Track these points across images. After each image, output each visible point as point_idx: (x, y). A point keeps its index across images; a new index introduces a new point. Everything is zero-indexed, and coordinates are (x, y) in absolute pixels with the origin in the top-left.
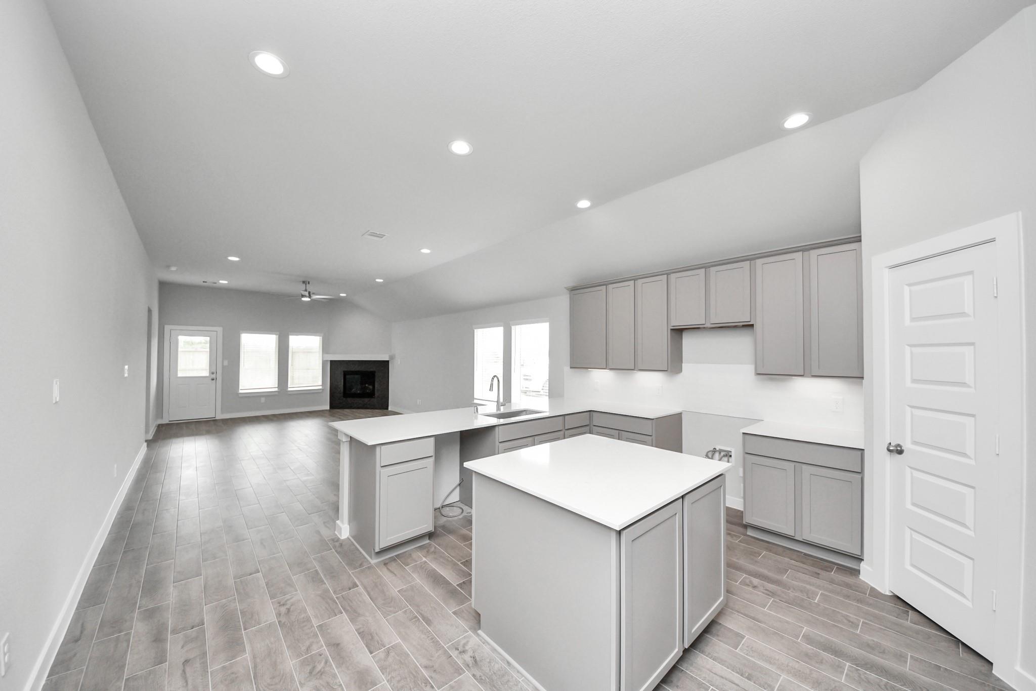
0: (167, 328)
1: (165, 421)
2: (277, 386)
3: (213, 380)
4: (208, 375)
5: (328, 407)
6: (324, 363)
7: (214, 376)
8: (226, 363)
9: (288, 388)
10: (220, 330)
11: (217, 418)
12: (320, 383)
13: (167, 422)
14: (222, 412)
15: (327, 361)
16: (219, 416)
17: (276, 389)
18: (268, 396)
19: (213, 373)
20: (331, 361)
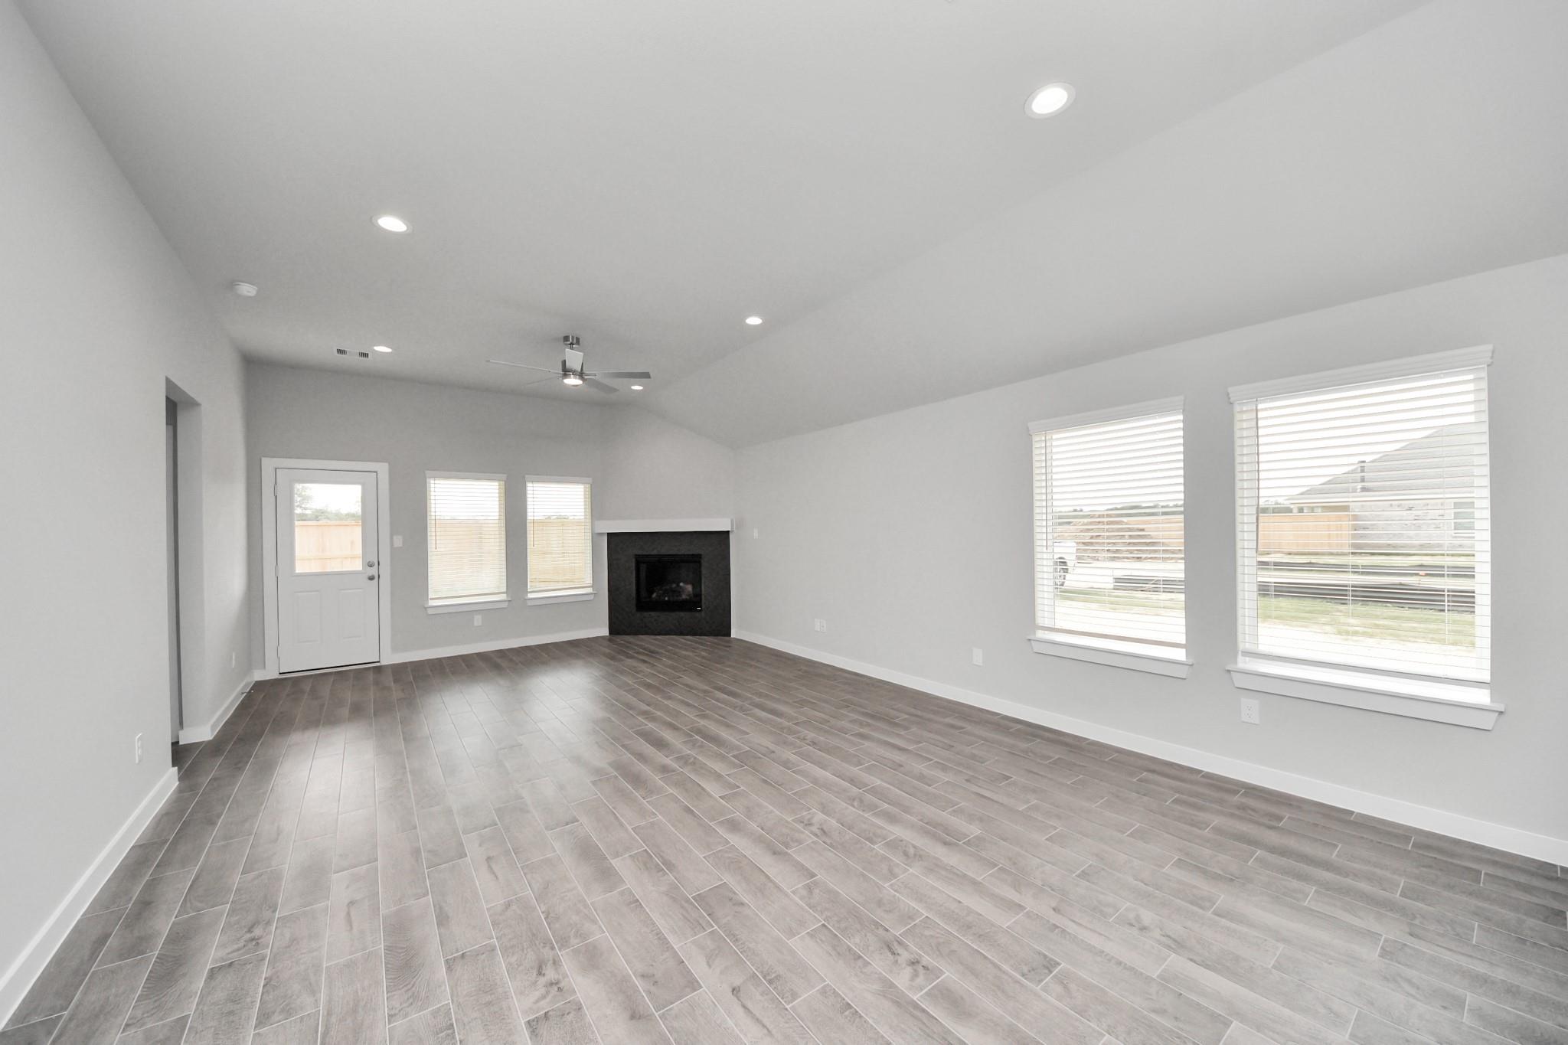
0: (268, 464)
1: (270, 673)
2: (504, 590)
3: (371, 578)
4: (360, 568)
5: (605, 631)
6: (595, 536)
7: (373, 571)
8: (398, 541)
9: (527, 592)
10: (383, 468)
11: (384, 662)
12: (589, 581)
13: (275, 675)
14: (395, 649)
15: (601, 534)
16: (389, 659)
17: (503, 597)
18: (488, 611)
19: (371, 566)
20: (610, 535)
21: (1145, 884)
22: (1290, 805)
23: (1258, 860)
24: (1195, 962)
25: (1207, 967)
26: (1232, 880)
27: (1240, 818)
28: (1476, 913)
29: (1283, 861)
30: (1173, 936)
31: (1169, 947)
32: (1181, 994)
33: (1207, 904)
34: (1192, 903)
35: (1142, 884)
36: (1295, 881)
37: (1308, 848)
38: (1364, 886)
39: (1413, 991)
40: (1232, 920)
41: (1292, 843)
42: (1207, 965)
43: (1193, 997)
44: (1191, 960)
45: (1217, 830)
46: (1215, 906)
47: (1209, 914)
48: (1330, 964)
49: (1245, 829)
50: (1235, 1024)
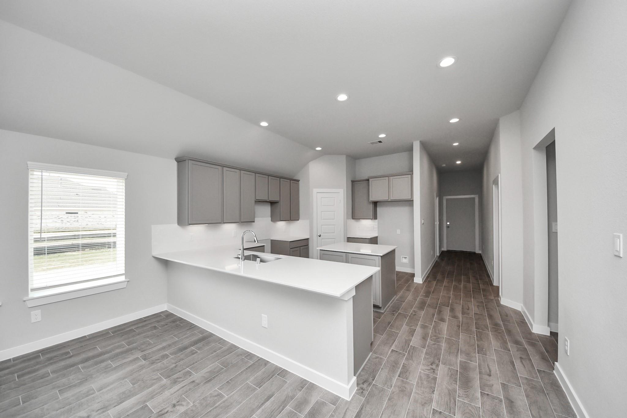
21: (63, 408)
22: (64, 347)
23: (84, 368)
24: (116, 406)
25: (121, 403)
26: (86, 380)
27: (55, 363)
28: (145, 337)
29: (91, 362)
30: (99, 408)
31: (103, 412)
32: (128, 415)
33: (92, 392)
34: (87, 396)
35: (62, 409)
36: (102, 364)
37: (91, 354)
38: (118, 351)
39: (159, 361)
40: (105, 388)
41: (83, 356)
42: (120, 402)
43: (131, 412)
44: (115, 406)
45: (54, 372)
46: (95, 390)
47: (97, 393)
48: (140, 372)
49: (63, 364)
50: (147, 404)
